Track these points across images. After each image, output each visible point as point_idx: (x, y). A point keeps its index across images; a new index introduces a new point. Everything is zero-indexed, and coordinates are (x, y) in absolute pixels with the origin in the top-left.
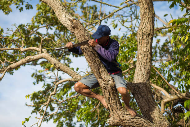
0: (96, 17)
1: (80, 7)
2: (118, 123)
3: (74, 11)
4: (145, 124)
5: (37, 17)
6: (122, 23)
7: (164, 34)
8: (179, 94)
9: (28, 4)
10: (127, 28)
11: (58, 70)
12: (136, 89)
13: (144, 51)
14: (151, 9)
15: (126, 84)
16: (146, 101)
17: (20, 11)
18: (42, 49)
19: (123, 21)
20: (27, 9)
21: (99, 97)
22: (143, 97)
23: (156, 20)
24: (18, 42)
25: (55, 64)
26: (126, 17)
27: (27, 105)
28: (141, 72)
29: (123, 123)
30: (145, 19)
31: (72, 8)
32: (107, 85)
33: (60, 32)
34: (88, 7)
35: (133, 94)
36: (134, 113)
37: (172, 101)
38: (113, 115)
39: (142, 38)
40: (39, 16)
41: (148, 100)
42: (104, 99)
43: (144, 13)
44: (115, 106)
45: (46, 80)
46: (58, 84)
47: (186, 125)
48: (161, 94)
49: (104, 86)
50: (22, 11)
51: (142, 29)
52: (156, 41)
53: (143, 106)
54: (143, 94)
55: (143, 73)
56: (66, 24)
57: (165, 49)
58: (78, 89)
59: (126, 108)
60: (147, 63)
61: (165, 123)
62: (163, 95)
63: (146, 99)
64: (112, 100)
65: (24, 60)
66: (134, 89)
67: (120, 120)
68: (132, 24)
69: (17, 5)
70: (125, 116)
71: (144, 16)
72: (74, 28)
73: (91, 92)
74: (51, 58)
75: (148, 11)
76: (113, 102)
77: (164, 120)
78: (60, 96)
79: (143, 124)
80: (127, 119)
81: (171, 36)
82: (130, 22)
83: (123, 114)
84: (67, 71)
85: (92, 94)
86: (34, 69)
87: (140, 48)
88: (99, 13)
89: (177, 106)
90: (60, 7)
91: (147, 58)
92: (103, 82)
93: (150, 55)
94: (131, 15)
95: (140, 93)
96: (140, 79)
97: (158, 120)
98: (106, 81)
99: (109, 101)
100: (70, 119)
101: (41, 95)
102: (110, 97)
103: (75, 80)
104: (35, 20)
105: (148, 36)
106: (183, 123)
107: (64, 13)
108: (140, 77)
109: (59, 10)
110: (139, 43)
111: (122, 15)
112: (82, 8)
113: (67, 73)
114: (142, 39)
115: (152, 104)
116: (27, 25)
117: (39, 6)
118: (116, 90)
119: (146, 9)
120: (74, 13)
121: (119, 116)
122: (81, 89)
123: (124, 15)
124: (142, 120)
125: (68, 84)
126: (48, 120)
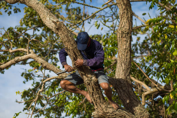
0: (79, 18)
1: (65, 9)
2: (102, 115)
3: (59, 13)
4: (127, 115)
5: (25, 19)
6: (104, 23)
7: (144, 31)
8: (158, 87)
9: (16, 8)
10: (109, 27)
11: (45, 69)
12: (117, 84)
13: (124, 48)
14: (129, 9)
15: (108, 80)
16: (128, 95)
17: (9, 15)
18: (29, 50)
19: (105, 21)
20: (15, 12)
21: (83, 93)
22: (124, 91)
23: (135, 19)
24: (7, 43)
25: (42, 64)
26: (108, 17)
27: (17, 102)
28: (122, 68)
29: (107, 116)
30: (124, 19)
31: (57, 10)
32: (91, 81)
33: (46, 33)
34: (72, 9)
35: (115, 89)
36: (117, 106)
37: (152, 93)
38: (97, 109)
39: (122, 36)
40: (27, 18)
41: (129, 94)
42: (88, 94)
43: (123, 13)
44: (98, 101)
45: (35, 78)
46: (45, 82)
47: (166, 116)
48: (142, 88)
49: (88, 82)
50: (10, 15)
51: (121, 28)
52: (136, 39)
53: (125, 100)
54: (124, 89)
55: (124, 69)
56: (51, 26)
57: (144, 46)
58: (63, 86)
59: (109, 101)
60: (127, 59)
61: (146, 114)
62: (144, 89)
63: (127, 92)
64: (96, 95)
65: (13, 61)
66: (116, 84)
67: (104, 113)
68: (114, 24)
69: (6, 10)
70: (108, 109)
71: (123, 16)
72: (58, 29)
73: (76, 89)
74: (38, 58)
75: (126, 11)
76: (96, 96)
77: (144, 111)
78: (49, 93)
79: (125, 116)
80: (110, 112)
81: (150, 34)
82: (111, 21)
83: (106, 107)
84: (53, 69)
85: (77, 91)
86: (23, 69)
87: (120, 46)
88: (82, 15)
89: (157, 98)
90: (44, 10)
91: (127, 55)
92: (86, 79)
93: (129, 52)
94: (112, 15)
95: (121, 87)
96: (121, 74)
97: (139, 112)
98: (89, 77)
99: (93, 96)
100: (59, 114)
101: (31, 92)
102: (93, 92)
103: (61, 77)
104: (23, 22)
105: (127, 34)
106: (163, 114)
107: (48, 15)
108: (121, 72)
109: (43, 13)
110: (119, 41)
111: (104, 16)
112: (67, 10)
113: (53, 71)
114: (122, 38)
115: (133, 97)
116: (15, 28)
117: (27, 9)
118: (99, 86)
119: (125, 9)
120: (59, 15)
121: (102, 109)
122: (67, 86)
123: (106, 16)
124: (124, 113)
125: (56, 81)
126: (39, 116)
